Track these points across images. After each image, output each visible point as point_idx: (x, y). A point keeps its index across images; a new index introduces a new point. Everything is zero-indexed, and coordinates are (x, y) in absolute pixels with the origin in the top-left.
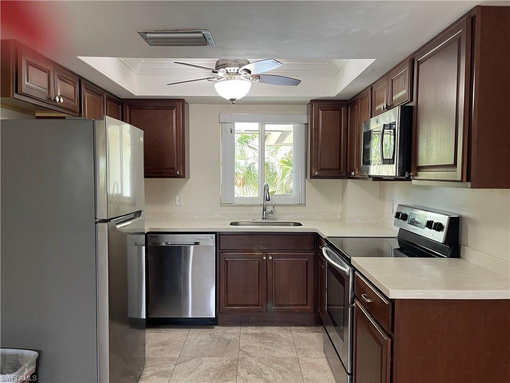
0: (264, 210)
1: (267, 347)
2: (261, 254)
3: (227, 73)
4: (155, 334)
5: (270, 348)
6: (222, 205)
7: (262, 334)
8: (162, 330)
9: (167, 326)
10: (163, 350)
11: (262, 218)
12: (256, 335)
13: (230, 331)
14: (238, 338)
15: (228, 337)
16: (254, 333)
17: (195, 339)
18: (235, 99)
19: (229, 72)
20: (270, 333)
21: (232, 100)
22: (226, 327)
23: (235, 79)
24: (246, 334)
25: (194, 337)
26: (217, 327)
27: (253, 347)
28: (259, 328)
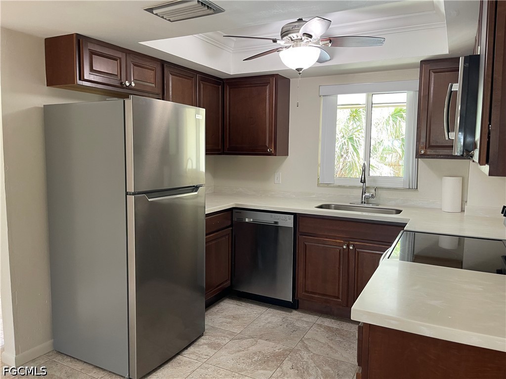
0: (363, 193)
1: (331, 345)
2: (342, 241)
3: (292, 40)
4: (235, 306)
5: (334, 347)
6: (319, 185)
7: (337, 329)
8: (244, 304)
9: (251, 300)
10: (230, 323)
11: (360, 202)
12: (329, 329)
13: (305, 319)
14: (308, 328)
15: (298, 324)
16: (329, 327)
17: (267, 319)
18: (302, 69)
19: (293, 39)
20: (346, 331)
21: (298, 70)
22: (304, 314)
23: (300, 46)
24: (320, 326)
25: (267, 316)
26: (295, 312)
27: (317, 340)
28: (339, 322)
